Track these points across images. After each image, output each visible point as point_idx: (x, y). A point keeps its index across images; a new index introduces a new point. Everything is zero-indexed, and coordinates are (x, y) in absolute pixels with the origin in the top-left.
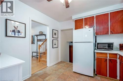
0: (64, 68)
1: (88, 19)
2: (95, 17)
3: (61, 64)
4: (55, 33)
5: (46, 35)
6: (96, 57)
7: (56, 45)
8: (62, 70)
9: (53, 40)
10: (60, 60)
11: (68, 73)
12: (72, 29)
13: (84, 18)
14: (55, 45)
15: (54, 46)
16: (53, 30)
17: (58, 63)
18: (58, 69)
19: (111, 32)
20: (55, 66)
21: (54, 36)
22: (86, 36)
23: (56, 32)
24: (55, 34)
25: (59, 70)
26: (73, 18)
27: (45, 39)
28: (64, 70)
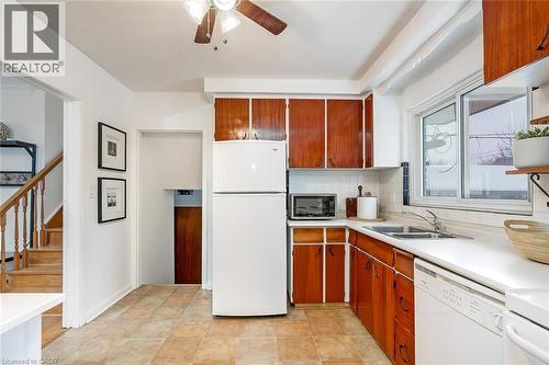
0: (169, 311)
1: (265, 105)
2: (287, 103)
3: (149, 300)
4: (110, 143)
5: (34, 146)
6: (292, 244)
7: (115, 204)
8: (161, 323)
9: (100, 180)
10: (134, 284)
11: (192, 330)
12: (199, 134)
13: (251, 97)
14: (110, 205)
15: (107, 213)
16: (100, 124)
17: (129, 300)
18: (140, 325)
19: (330, 160)
20: (114, 316)
21: (107, 161)
22: (254, 167)
23: (118, 139)
24: (112, 148)
25: (144, 328)
26: (207, 89)
27: (33, 173)
28: (169, 323)
